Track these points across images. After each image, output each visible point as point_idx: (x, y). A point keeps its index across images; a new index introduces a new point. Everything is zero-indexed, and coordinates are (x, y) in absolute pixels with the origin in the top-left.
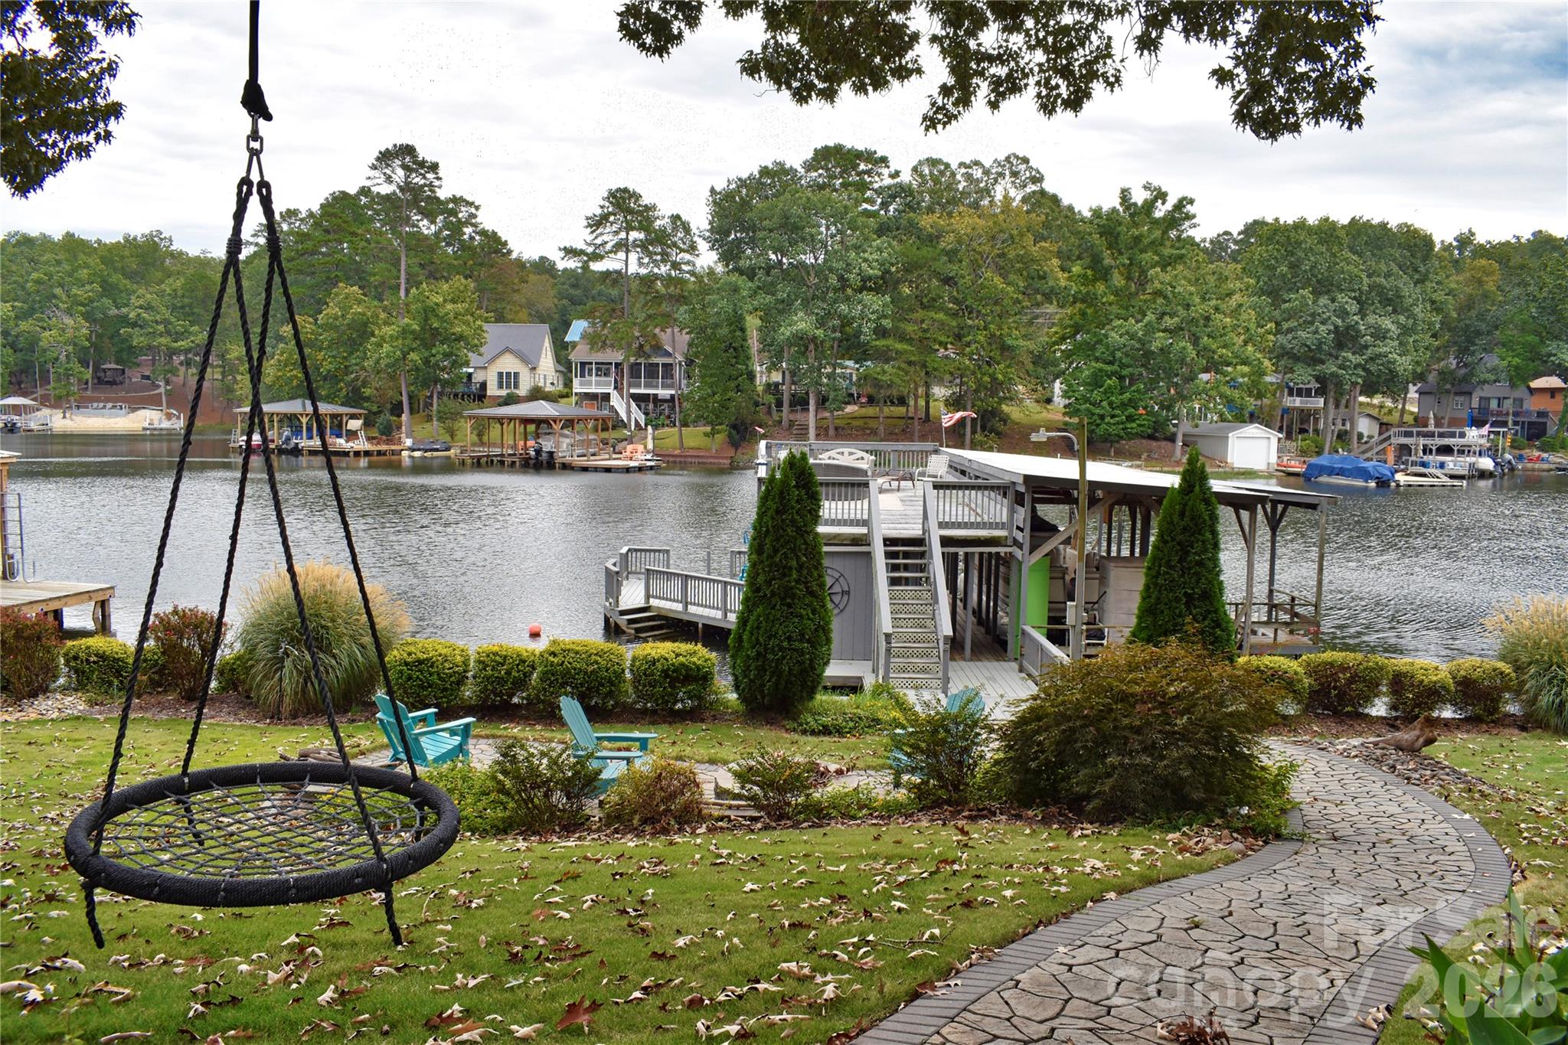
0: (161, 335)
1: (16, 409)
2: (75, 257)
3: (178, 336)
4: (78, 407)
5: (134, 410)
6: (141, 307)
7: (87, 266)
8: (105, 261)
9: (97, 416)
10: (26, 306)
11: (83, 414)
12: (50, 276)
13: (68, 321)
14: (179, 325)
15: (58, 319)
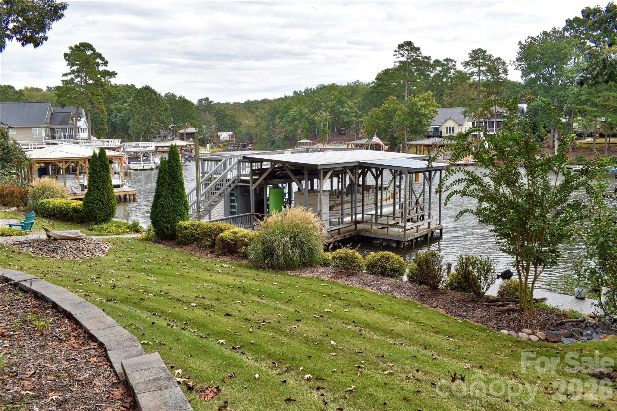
0: (354, 117)
1: (304, 144)
2: (330, 92)
4: (328, 143)
5: (345, 144)
6: (348, 108)
7: (333, 94)
8: (341, 93)
9: (334, 146)
10: (314, 109)
11: (330, 145)
12: (321, 99)
13: (324, 114)
14: (360, 113)
15: (321, 113)
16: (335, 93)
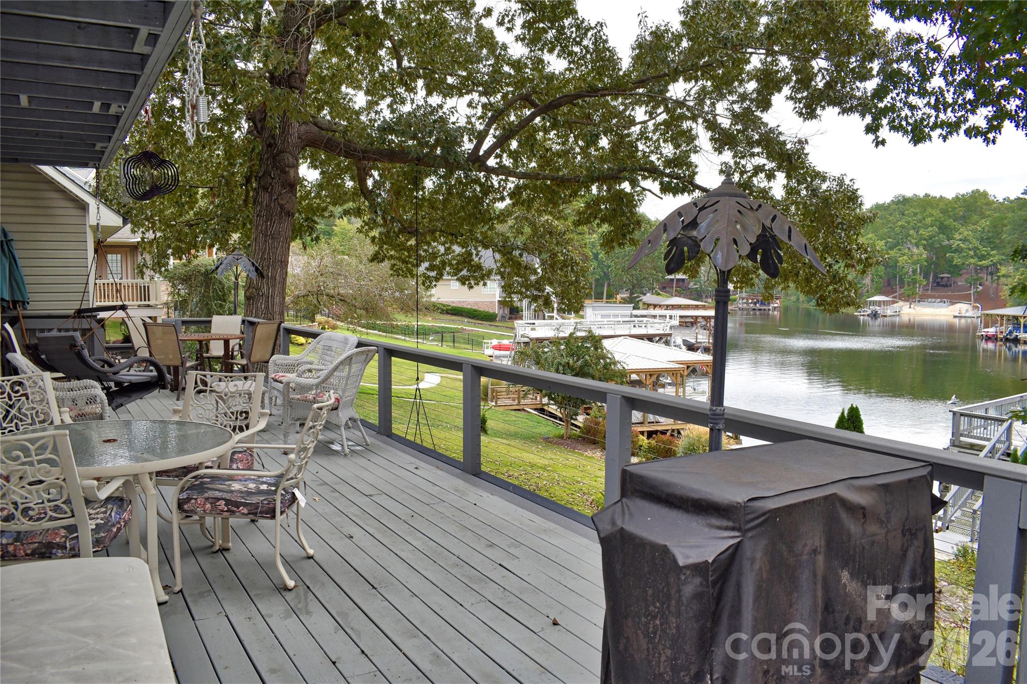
0: (972, 257)
1: (879, 303)
2: (925, 210)
3: (983, 258)
4: (919, 301)
5: (953, 303)
6: (960, 240)
7: (931, 215)
8: (944, 212)
9: (930, 307)
10: (894, 241)
11: (922, 305)
12: (909, 223)
13: (915, 250)
14: (984, 250)
15: (909, 249)
16: (934, 212)
